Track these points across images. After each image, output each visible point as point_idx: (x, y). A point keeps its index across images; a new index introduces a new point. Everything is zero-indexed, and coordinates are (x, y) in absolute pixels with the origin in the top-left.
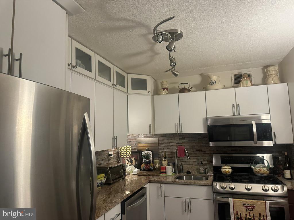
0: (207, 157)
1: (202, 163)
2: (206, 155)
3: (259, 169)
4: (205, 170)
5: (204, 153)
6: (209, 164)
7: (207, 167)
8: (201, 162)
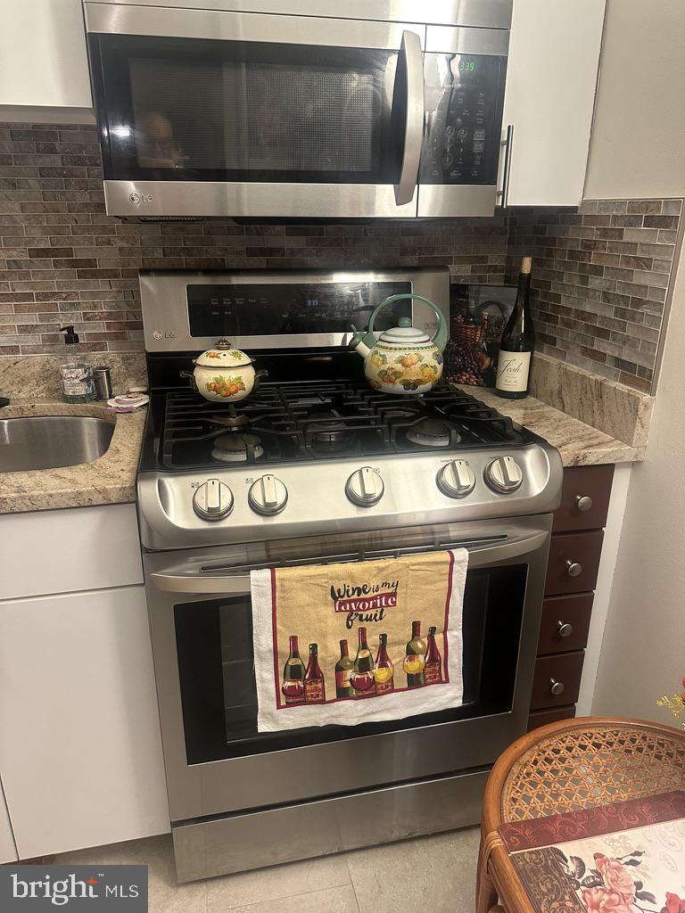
0: (104, 296)
1: (71, 338)
2: (101, 285)
3: (402, 361)
4: (94, 379)
5: (87, 269)
6: (119, 337)
7: (109, 356)
8: (70, 329)
